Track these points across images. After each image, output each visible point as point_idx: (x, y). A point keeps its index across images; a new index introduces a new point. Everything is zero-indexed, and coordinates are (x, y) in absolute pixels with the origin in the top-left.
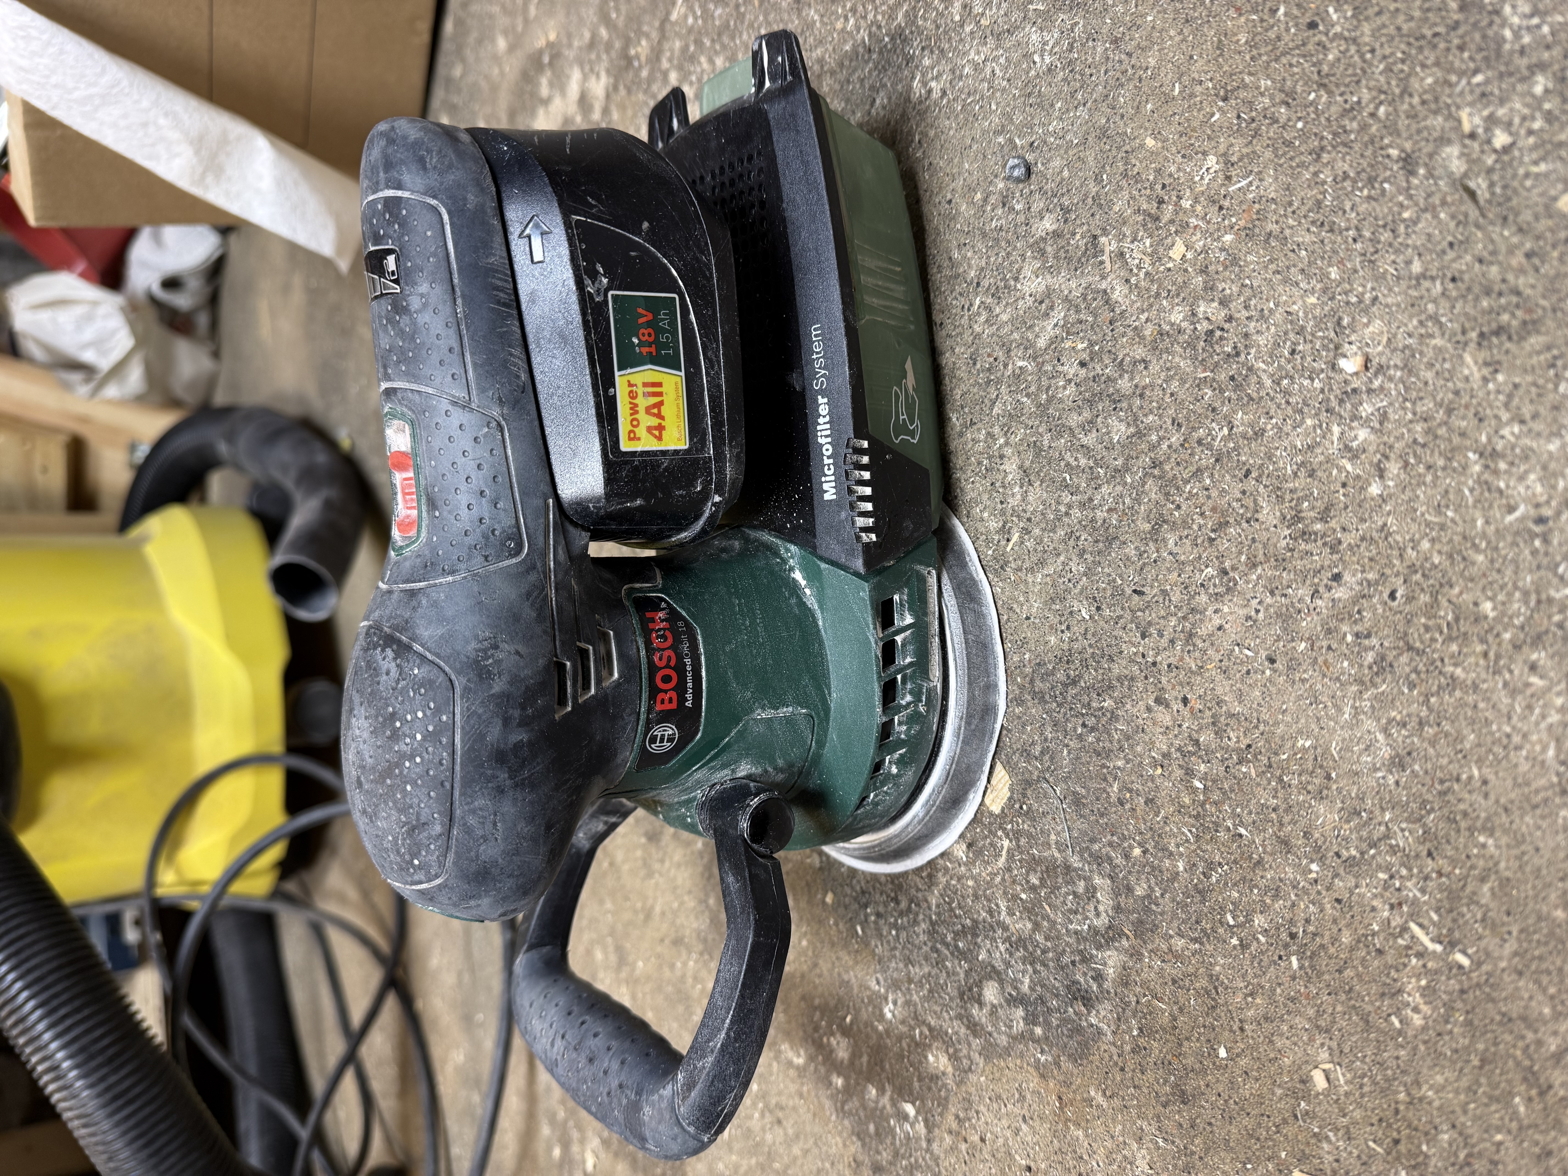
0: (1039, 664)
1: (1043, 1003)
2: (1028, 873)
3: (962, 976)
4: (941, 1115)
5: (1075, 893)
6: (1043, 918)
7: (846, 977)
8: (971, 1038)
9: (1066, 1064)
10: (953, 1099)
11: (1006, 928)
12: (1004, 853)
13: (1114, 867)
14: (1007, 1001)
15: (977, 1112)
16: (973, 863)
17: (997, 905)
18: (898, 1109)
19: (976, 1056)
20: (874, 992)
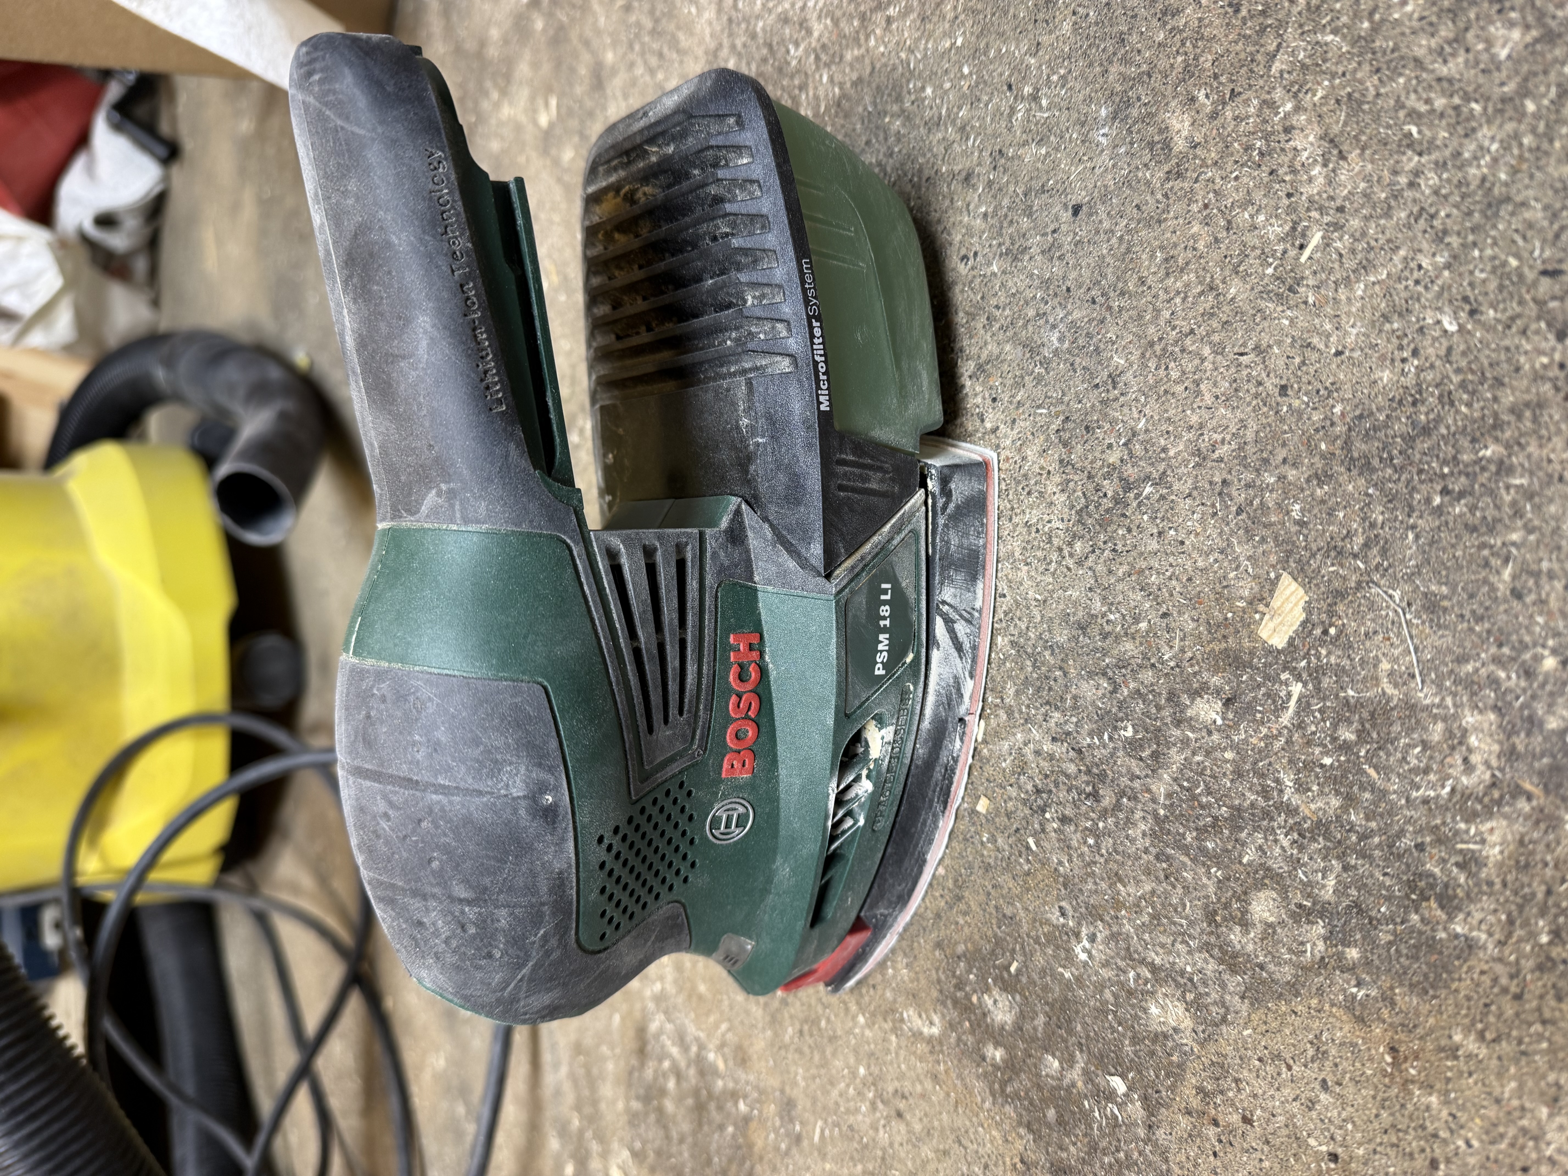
0: (1361, 417)
1: (1360, 911)
2: (1335, 726)
3: (1211, 889)
4: (1172, 1088)
5: (1425, 745)
6: (1362, 788)
7: (1008, 911)
8: (1226, 977)
9: (1404, 999)
10: (1193, 1065)
11: (1292, 811)
12: (1293, 703)
13: (1502, 695)
14: (1293, 915)
15: (1237, 1081)
16: (1236, 726)
17: (1277, 781)
18: (1096, 1086)
19: (1235, 1001)
20: (1056, 927)
